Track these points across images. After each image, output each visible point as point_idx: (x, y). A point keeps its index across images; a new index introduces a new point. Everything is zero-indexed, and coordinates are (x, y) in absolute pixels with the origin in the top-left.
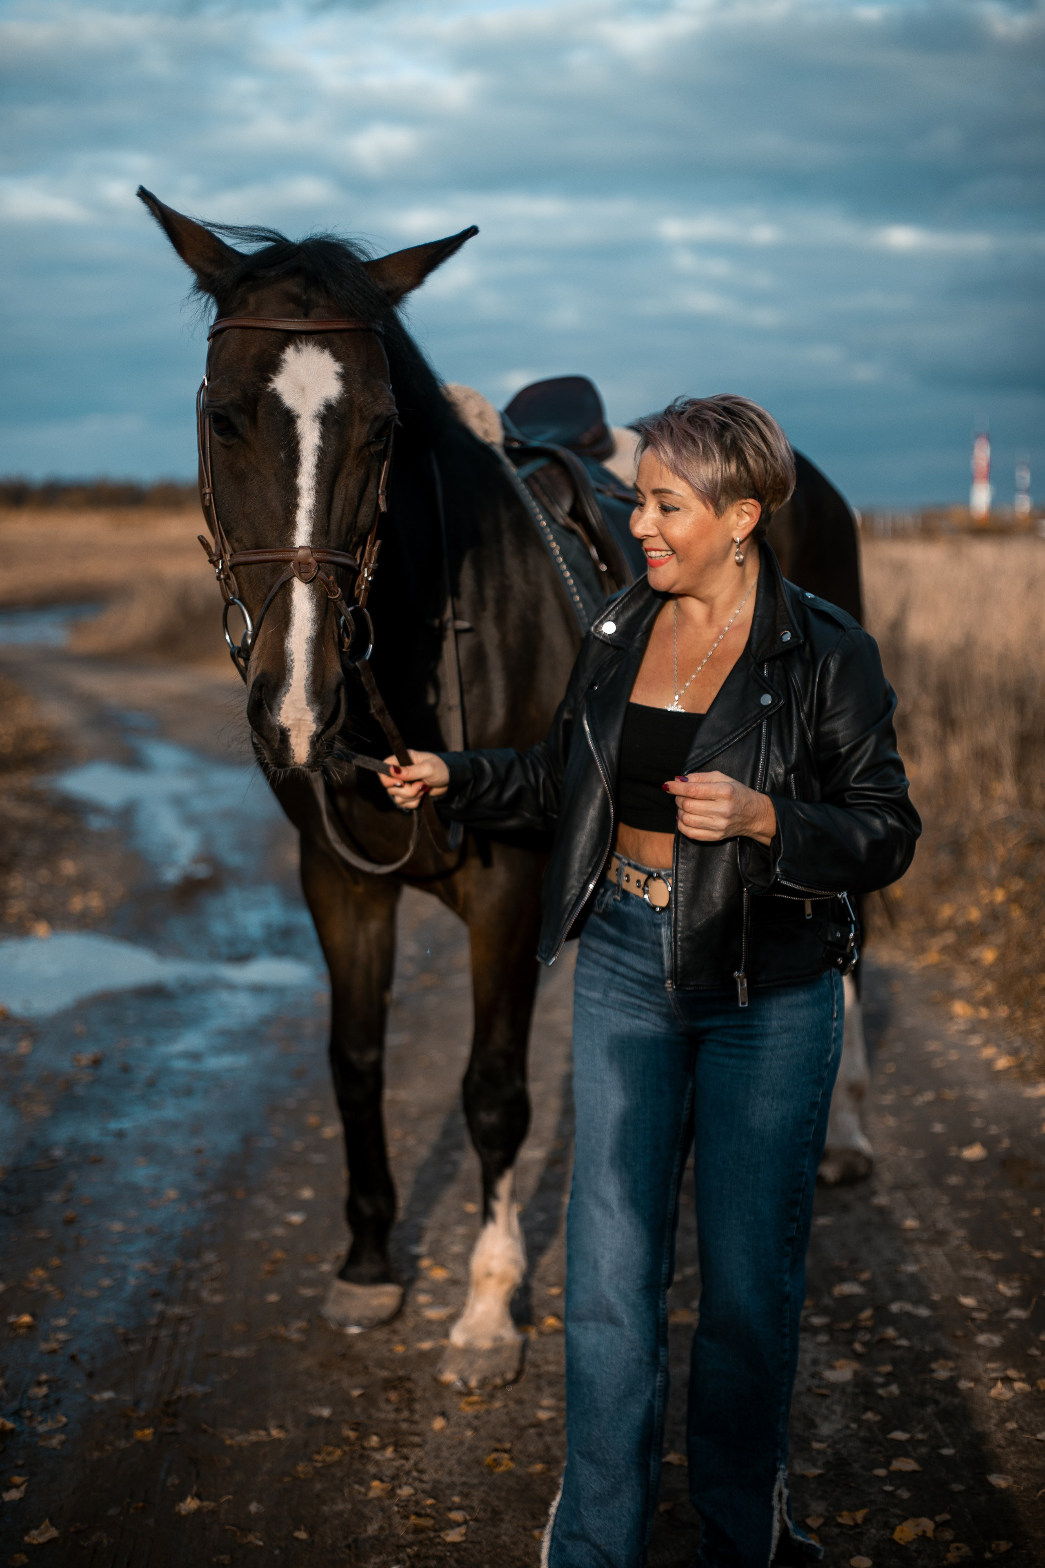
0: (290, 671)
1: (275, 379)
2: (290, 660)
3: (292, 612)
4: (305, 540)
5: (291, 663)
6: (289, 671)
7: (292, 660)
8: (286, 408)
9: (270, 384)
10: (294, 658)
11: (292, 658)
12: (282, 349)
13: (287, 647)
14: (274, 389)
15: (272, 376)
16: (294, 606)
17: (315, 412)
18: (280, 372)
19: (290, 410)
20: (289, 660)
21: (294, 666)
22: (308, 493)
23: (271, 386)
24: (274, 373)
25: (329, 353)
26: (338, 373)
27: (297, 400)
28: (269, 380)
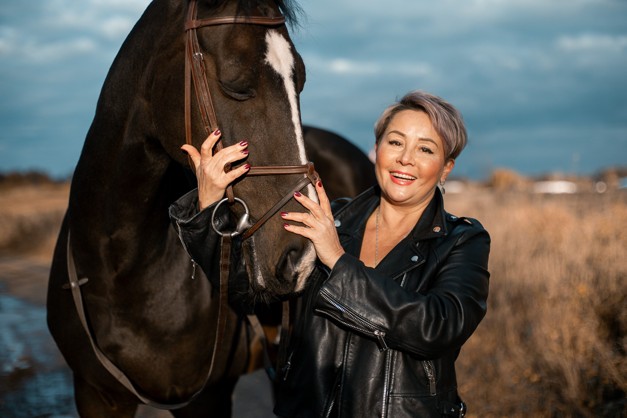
4: (304, 158)
8: (278, 74)
12: (264, 36)
15: (265, 54)
17: (289, 74)
18: (268, 51)
19: (280, 75)
22: (298, 126)
23: (266, 60)
24: (265, 52)
25: (283, 37)
26: (289, 49)
27: (280, 67)
28: (265, 57)
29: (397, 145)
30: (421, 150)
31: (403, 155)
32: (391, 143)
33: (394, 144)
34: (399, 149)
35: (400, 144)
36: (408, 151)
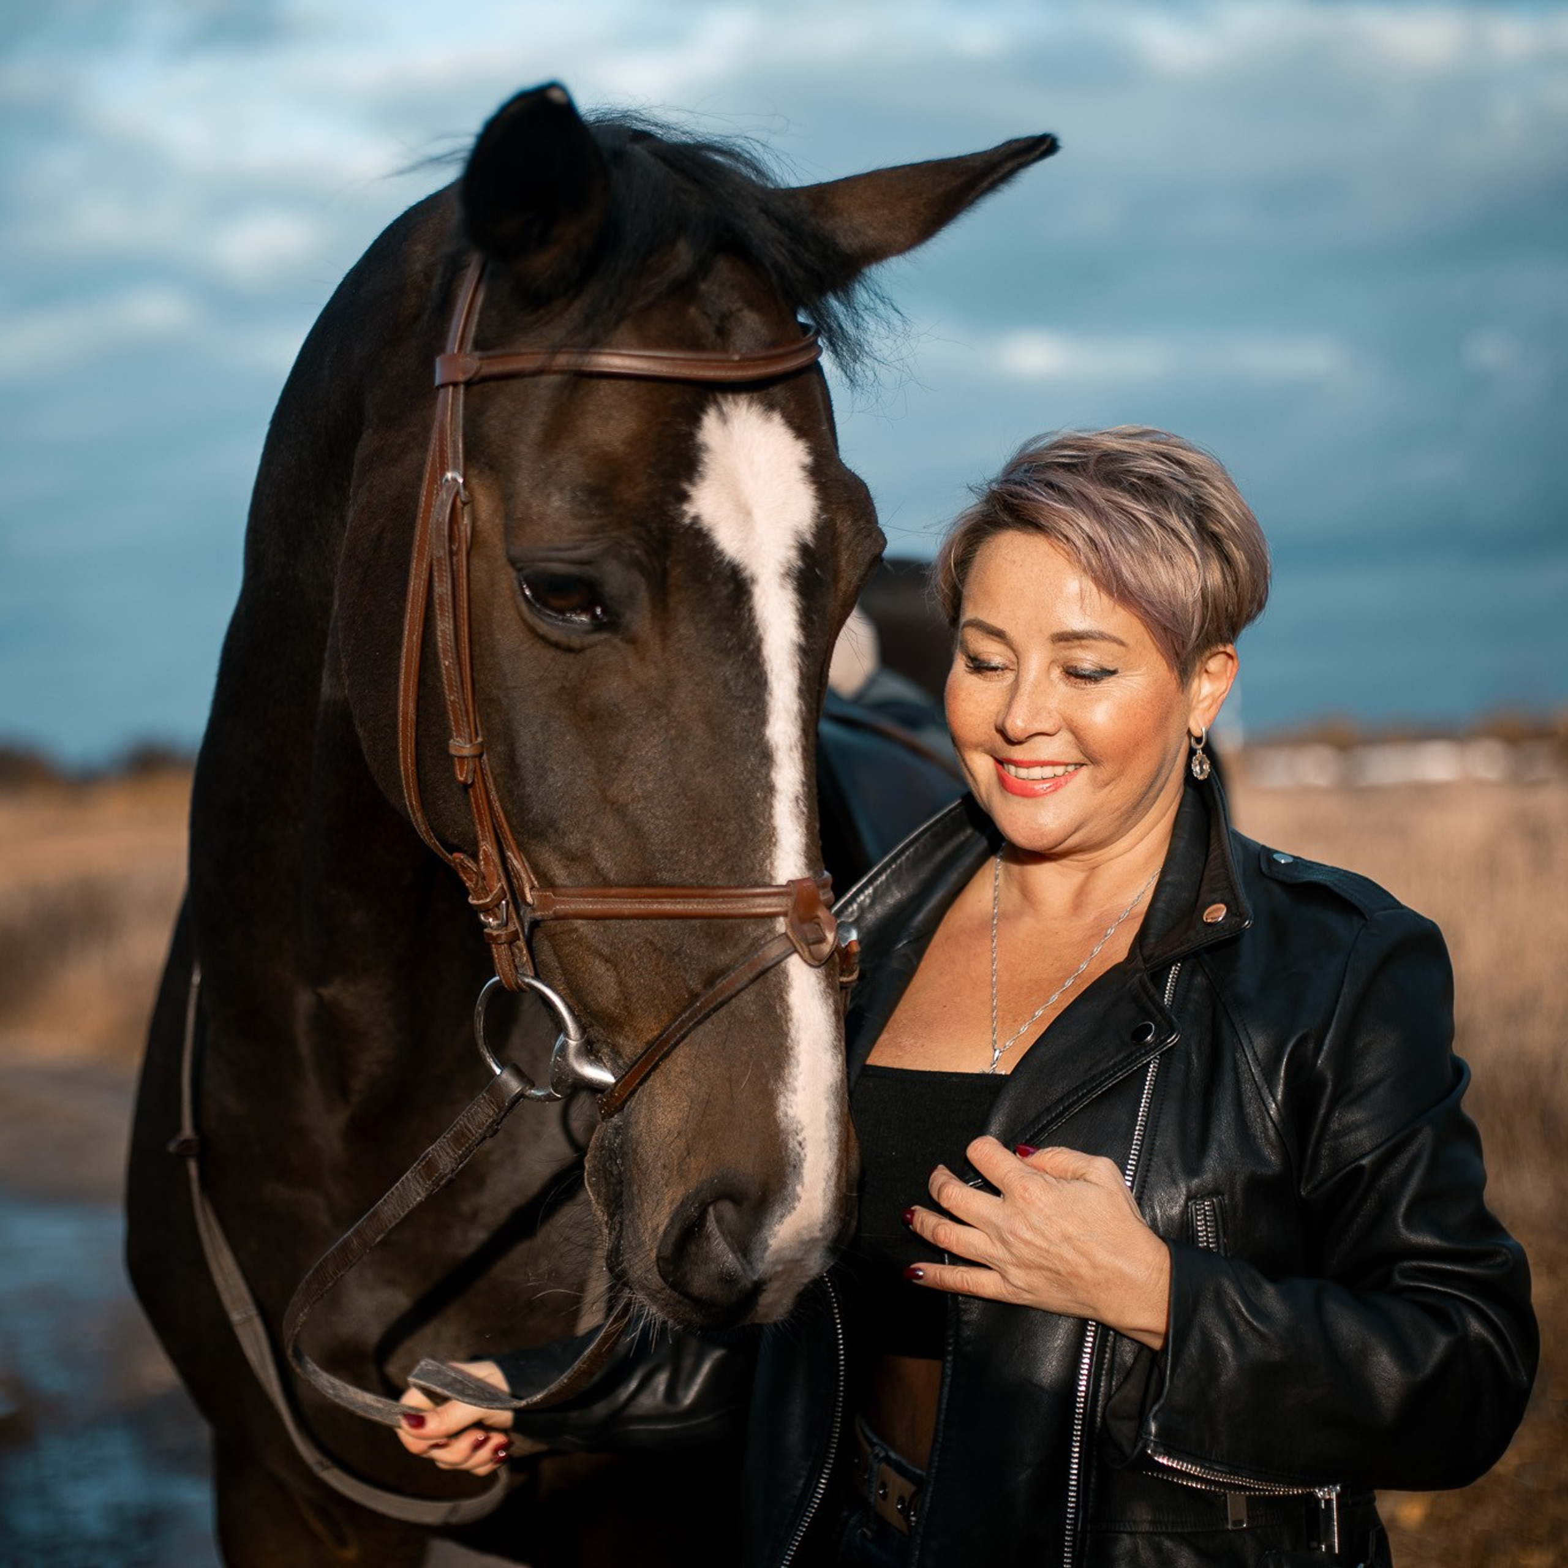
0: (797, 1167)
1: (693, 492)
2: (796, 1144)
3: (793, 1033)
4: (796, 865)
5: (798, 1149)
6: (795, 1167)
7: (800, 1144)
8: (729, 563)
9: (686, 507)
10: (804, 1139)
11: (800, 1138)
12: (695, 420)
13: (786, 1115)
14: (696, 518)
15: (686, 486)
16: (794, 1020)
17: (782, 566)
18: (702, 477)
19: (738, 566)
20: (792, 1144)
21: (805, 1155)
22: (790, 756)
23: (691, 510)
24: (690, 479)
25: (782, 421)
26: (804, 468)
27: (746, 540)
28: (684, 497)
29: (996, 670)
33: (986, 669)
34: (1002, 685)
36: (1026, 686)
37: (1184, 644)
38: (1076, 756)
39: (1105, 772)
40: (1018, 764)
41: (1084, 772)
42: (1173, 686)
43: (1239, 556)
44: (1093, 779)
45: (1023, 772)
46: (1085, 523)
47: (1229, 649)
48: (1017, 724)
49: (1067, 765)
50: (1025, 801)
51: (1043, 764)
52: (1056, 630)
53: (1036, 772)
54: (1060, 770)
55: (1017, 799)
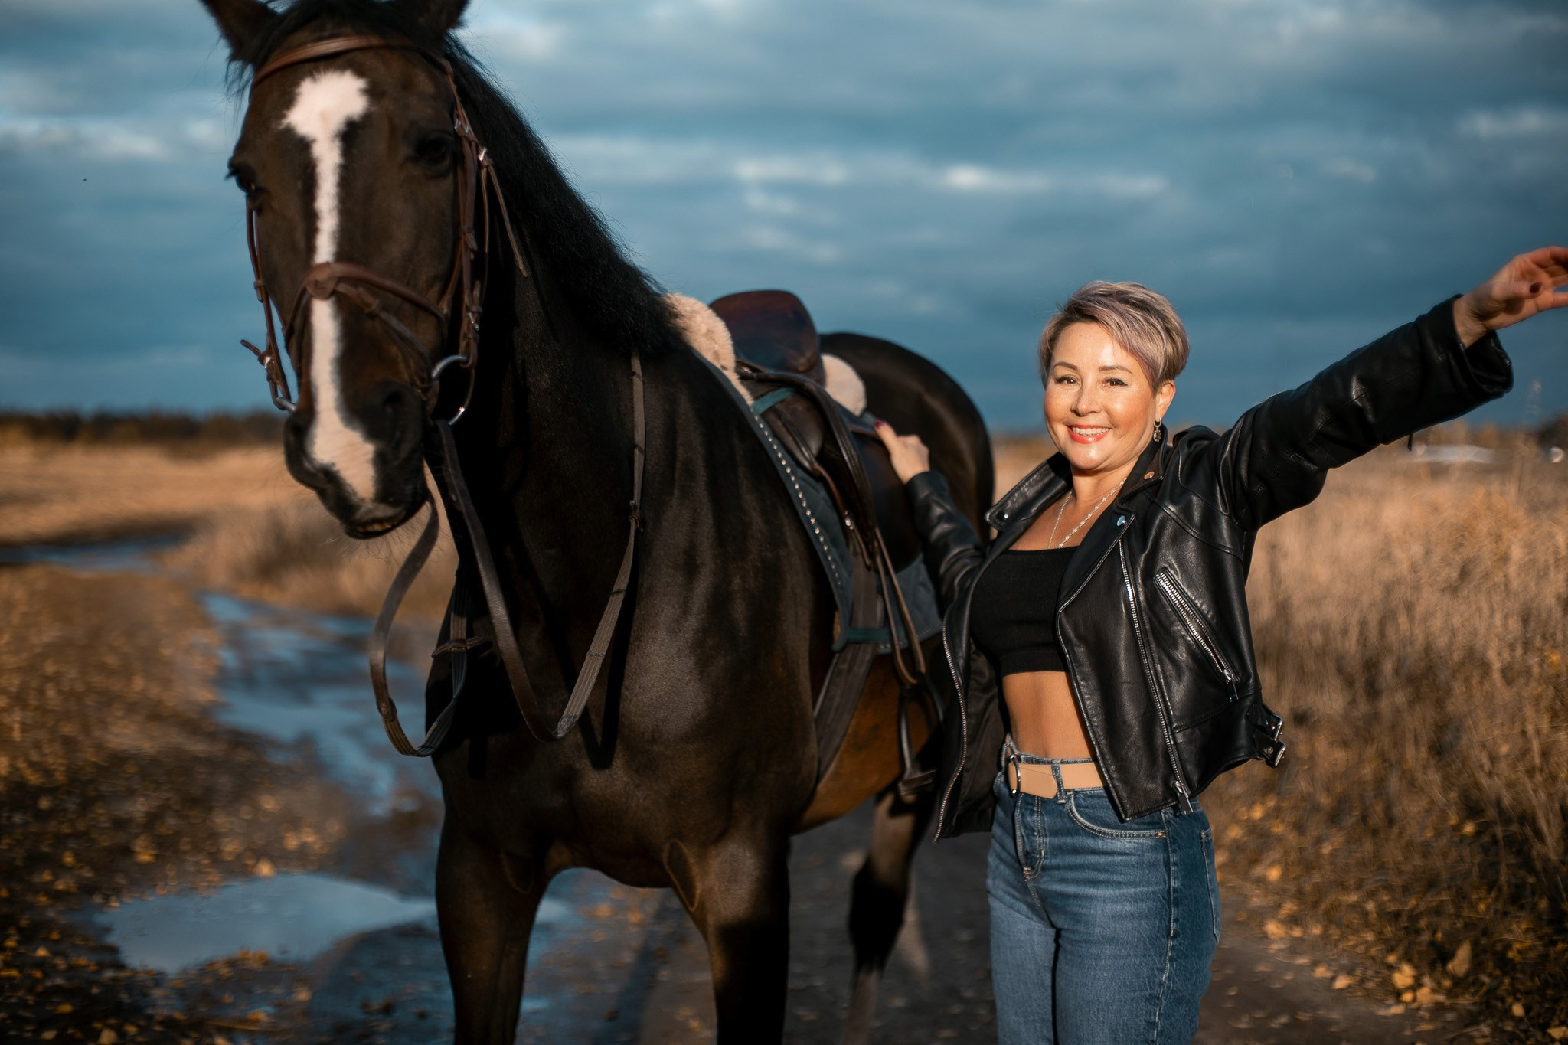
1: (289, 114)
2: (314, 388)
3: (313, 337)
4: (326, 260)
5: (315, 390)
7: (316, 387)
9: (283, 121)
10: (317, 385)
11: (315, 385)
14: (289, 124)
15: (285, 112)
16: (313, 330)
17: (335, 132)
18: (295, 106)
21: (319, 392)
22: (330, 214)
23: (285, 122)
24: (288, 109)
26: (361, 90)
28: (283, 117)
29: (1071, 382)
30: (1109, 384)
31: (1078, 400)
32: (1060, 381)
33: (1066, 382)
34: (1074, 389)
35: (1074, 382)
36: (1086, 390)
37: (1157, 375)
38: (1106, 423)
39: (1119, 431)
40: (1080, 427)
41: (1111, 431)
42: (1150, 394)
43: (1178, 340)
44: (1115, 435)
45: (1083, 431)
46: (1116, 318)
47: (1172, 383)
48: (1083, 407)
49: (1102, 428)
50: (1084, 445)
51: (1092, 427)
52: (1101, 365)
53: (1089, 431)
54: (1099, 431)
55: (1079, 444)
